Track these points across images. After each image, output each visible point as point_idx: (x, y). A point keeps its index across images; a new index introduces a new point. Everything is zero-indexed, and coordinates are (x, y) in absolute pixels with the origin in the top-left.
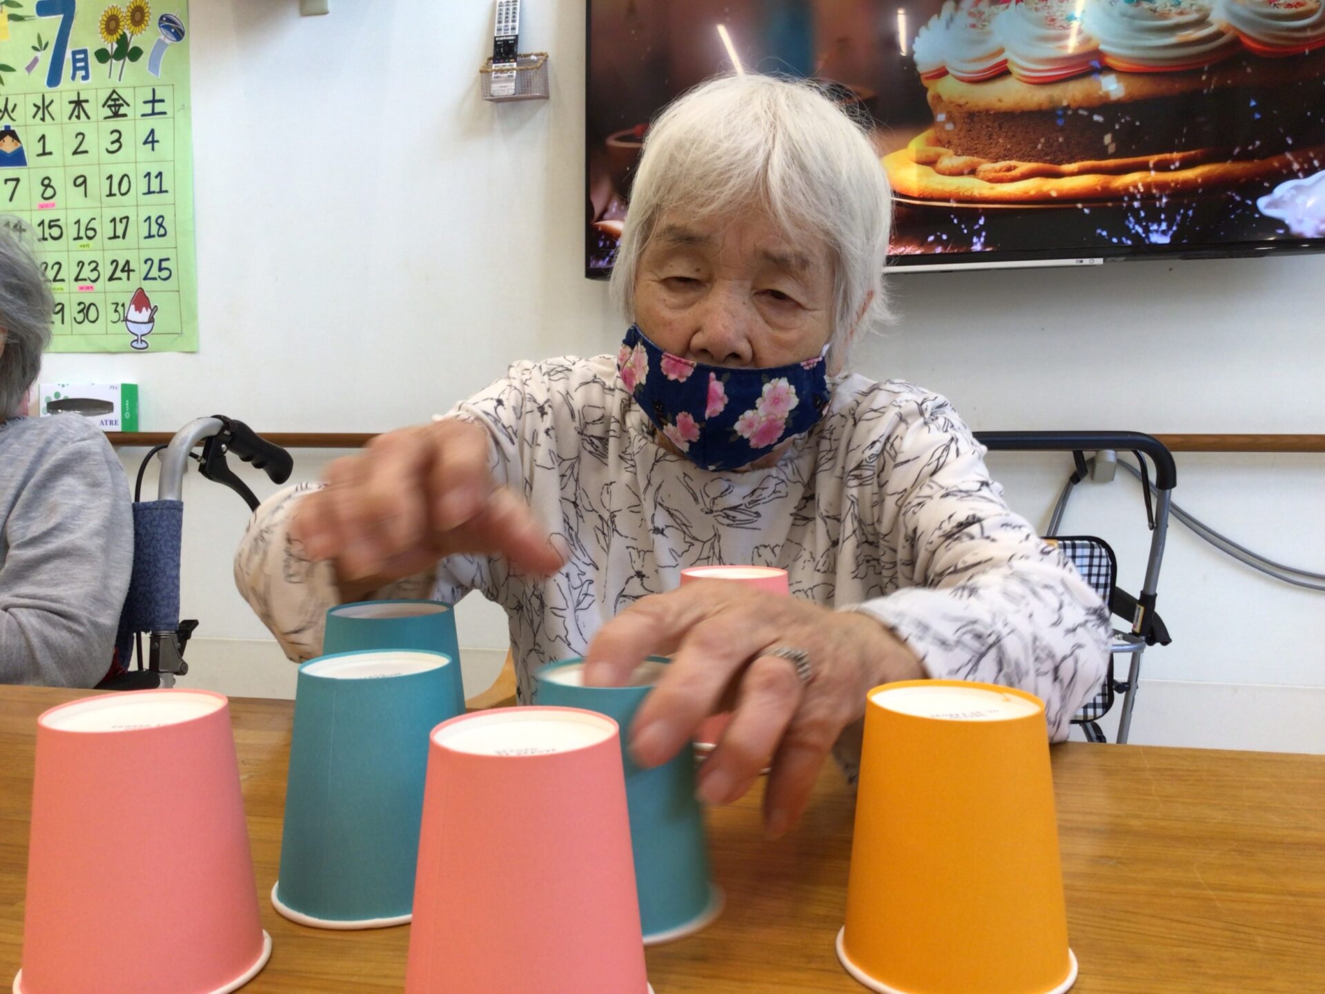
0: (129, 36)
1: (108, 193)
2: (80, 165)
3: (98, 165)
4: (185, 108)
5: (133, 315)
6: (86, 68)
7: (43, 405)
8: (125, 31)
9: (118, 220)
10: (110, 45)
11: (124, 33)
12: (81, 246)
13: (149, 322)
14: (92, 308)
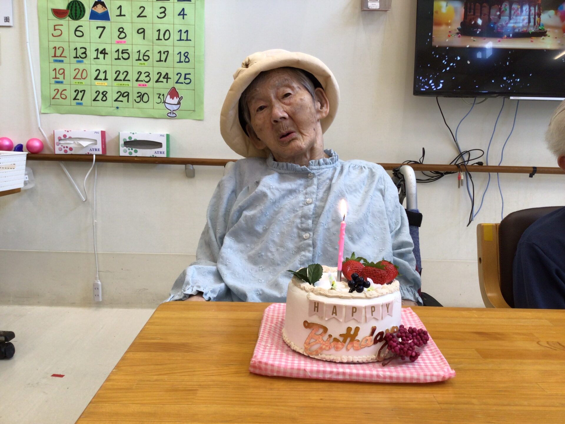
1: (157, 38)
2: (141, 23)
3: (152, 23)
5: (169, 100)
7: (122, 142)
9: (162, 52)
12: (140, 64)
13: (178, 104)
14: (146, 95)
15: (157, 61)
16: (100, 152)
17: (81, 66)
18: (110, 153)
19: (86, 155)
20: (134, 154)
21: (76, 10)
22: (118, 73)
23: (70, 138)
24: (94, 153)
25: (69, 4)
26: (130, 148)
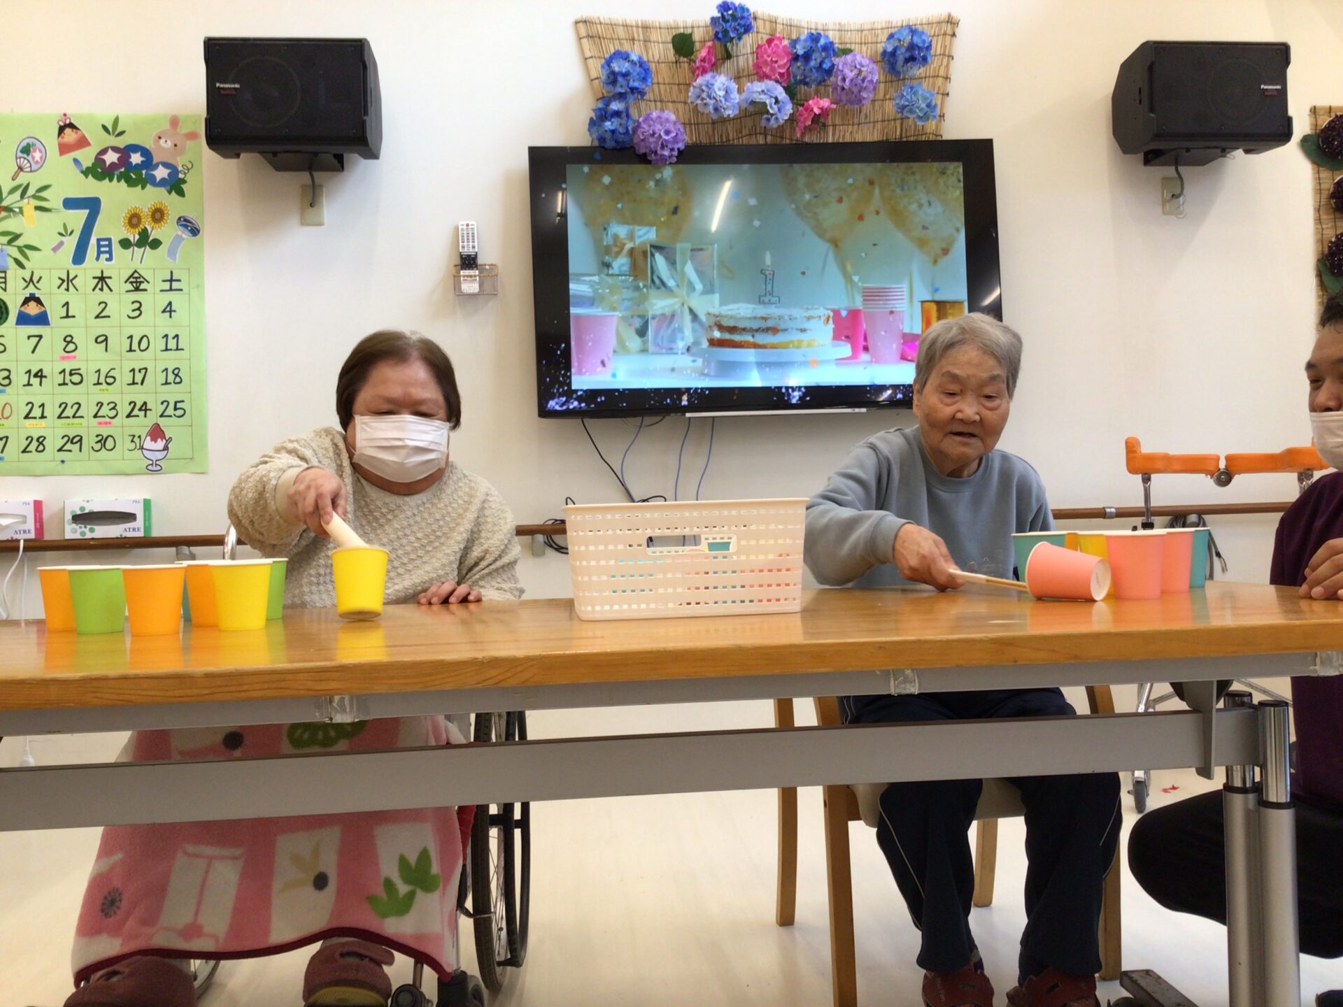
0: (149, 230)
1: (128, 349)
2: (101, 327)
3: (119, 326)
4: (199, 286)
5: (148, 444)
6: (110, 252)
7: (68, 517)
8: (146, 226)
9: (137, 371)
10: (132, 236)
11: (145, 227)
12: (100, 390)
13: (164, 450)
14: (110, 439)
15: (129, 384)
16: (32, 536)
18: (49, 536)
19: (8, 541)
20: (89, 535)
22: (64, 406)
24: (22, 537)
26: (83, 526)
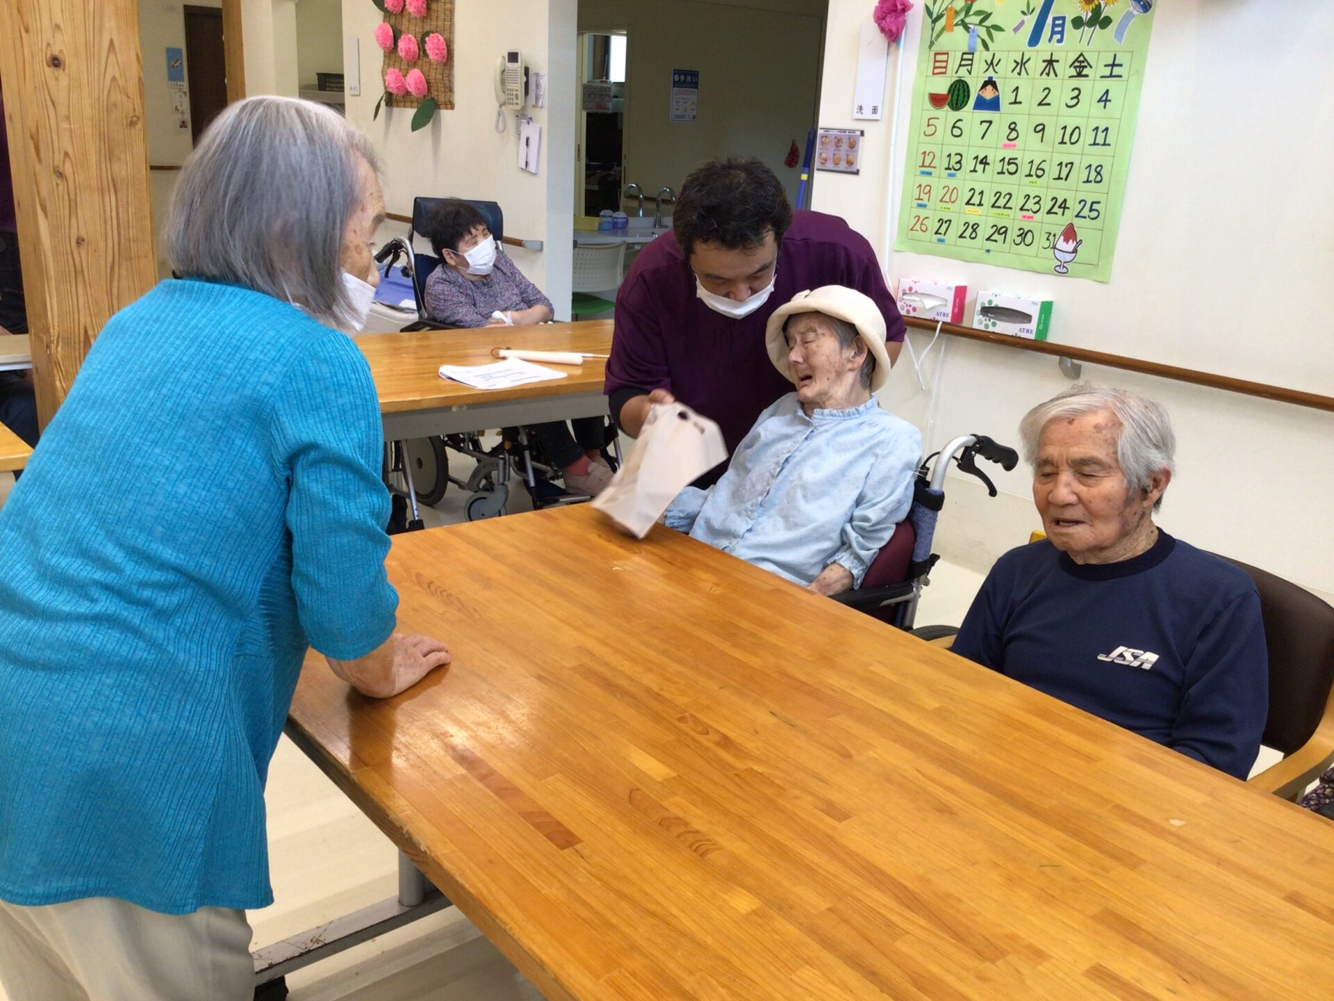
0: (1103, 6)
1: (1060, 141)
2: (1042, 115)
3: (1058, 116)
4: (1140, 73)
5: (1061, 244)
6: (1062, 33)
7: (978, 308)
9: (1064, 165)
10: (1085, 13)
11: (1099, 3)
12: (1030, 182)
13: (1073, 252)
14: (1030, 234)
15: (1054, 179)
16: (948, 320)
17: (952, 183)
18: (962, 322)
19: (931, 320)
20: (991, 329)
21: (958, 95)
22: (998, 195)
23: (916, 292)
24: (942, 319)
25: (952, 85)
26: (988, 319)
